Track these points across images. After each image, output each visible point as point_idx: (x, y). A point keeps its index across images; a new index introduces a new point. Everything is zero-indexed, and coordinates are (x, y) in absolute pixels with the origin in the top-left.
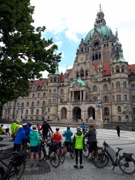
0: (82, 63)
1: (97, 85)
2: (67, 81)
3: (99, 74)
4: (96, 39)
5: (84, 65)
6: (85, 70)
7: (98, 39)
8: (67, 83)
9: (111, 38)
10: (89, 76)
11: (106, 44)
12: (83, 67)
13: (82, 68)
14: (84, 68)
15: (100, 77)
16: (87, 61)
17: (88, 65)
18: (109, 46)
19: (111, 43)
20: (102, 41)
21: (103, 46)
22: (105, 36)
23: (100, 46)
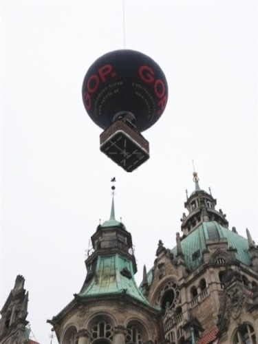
4: (164, 279)
7: (168, 276)
9: (212, 251)
11: (197, 283)
18: (207, 286)
19: (217, 271)
20: (181, 280)
21: (189, 295)
22: (196, 255)
23: (180, 302)
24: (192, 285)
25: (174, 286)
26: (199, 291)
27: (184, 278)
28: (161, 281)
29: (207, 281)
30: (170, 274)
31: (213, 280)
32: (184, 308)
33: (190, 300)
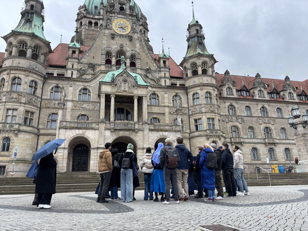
0: (121, 36)
1: (160, 92)
2: (75, 66)
3: (162, 69)
5: (128, 43)
6: (128, 54)
8: (75, 72)
10: (141, 69)
12: (124, 45)
13: (122, 46)
14: (128, 49)
15: (165, 77)
16: (136, 36)
17: (138, 45)
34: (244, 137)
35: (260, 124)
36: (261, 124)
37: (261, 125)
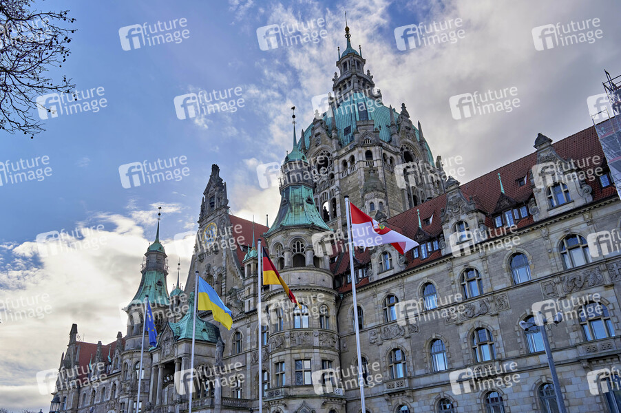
1: (242, 328)
3: (246, 283)
4: (320, 147)
6: (215, 277)
10: (226, 296)
11: (347, 158)
12: (212, 264)
14: (215, 268)
15: (249, 296)
18: (356, 162)
19: (364, 150)
20: (334, 152)
21: (341, 166)
22: (347, 130)
23: (333, 170)
24: (343, 159)
25: (329, 155)
26: (349, 164)
27: (337, 151)
28: (317, 148)
29: (356, 159)
30: (325, 144)
31: (361, 159)
32: (336, 177)
33: (341, 171)
34: (418, 372)
35: (458, 325)
36: (462, 324)
37: (461, 328)
